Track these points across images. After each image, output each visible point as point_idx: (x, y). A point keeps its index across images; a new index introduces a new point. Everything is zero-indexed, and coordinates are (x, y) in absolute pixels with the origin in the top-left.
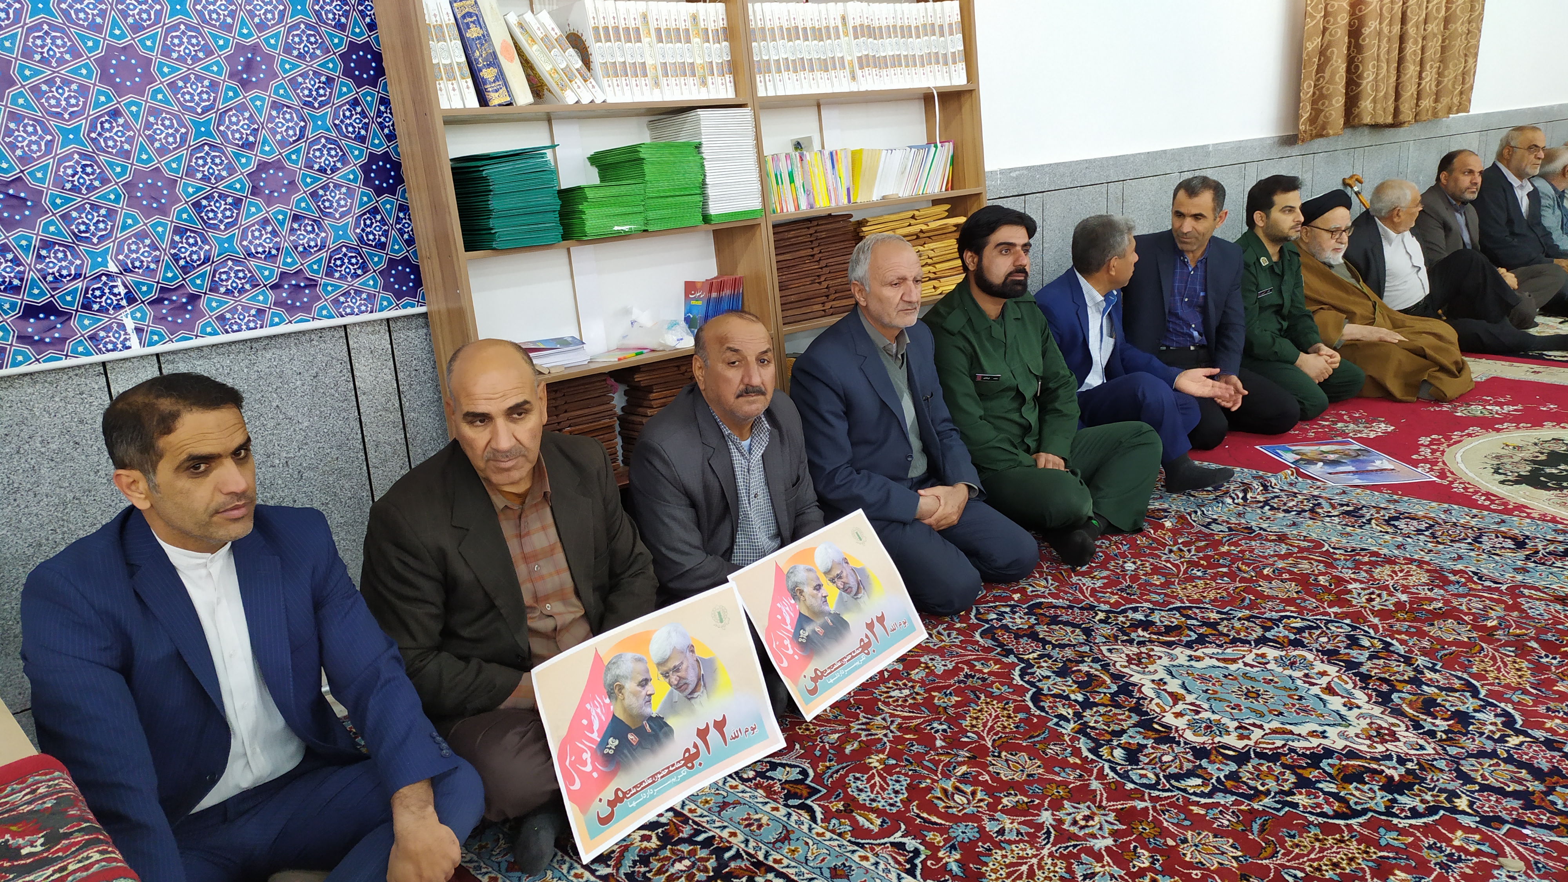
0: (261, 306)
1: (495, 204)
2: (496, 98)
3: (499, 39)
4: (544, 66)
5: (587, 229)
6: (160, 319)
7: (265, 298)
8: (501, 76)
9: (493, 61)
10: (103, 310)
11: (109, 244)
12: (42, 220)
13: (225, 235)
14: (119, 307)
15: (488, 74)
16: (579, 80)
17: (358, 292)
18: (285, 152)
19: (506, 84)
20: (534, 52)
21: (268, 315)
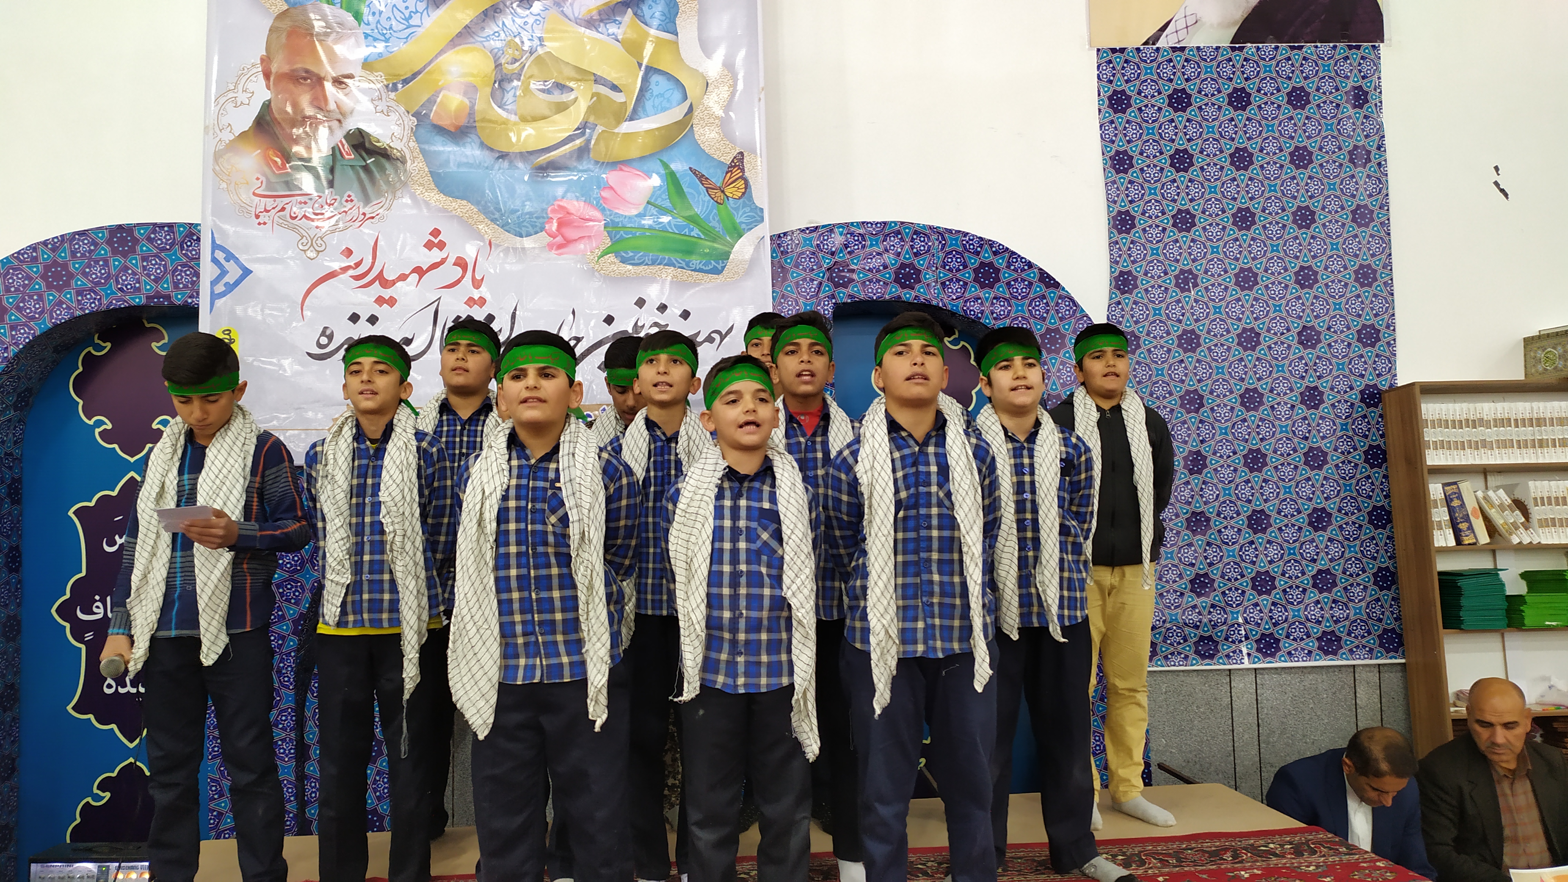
0: (1310, 649)
1: (1464, 602)
2: (1467, 541)
3: (1471, 505)
4: (1498, 520)
5: (1526, 622)
6: (1259, 650)
7: (1313, 644)
8: (1471, 528)
9: (1467, 519)
10: (1233, 642)
11: (1241, 608)
12: (1213, 594)
13: (1296, 608)
14: (1241, 641)
15: (1463, 526)
16: (1522, 530)
17: (1364, 647)
18: (1332, 565)
19: (1473, 532)
20: (1493, 513)
21: (1313, 654)
